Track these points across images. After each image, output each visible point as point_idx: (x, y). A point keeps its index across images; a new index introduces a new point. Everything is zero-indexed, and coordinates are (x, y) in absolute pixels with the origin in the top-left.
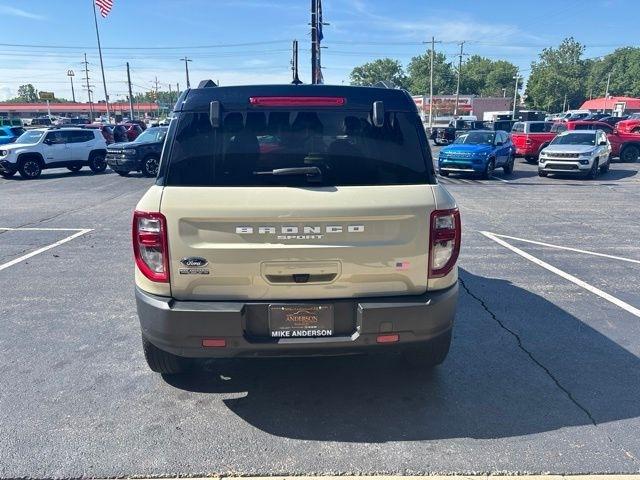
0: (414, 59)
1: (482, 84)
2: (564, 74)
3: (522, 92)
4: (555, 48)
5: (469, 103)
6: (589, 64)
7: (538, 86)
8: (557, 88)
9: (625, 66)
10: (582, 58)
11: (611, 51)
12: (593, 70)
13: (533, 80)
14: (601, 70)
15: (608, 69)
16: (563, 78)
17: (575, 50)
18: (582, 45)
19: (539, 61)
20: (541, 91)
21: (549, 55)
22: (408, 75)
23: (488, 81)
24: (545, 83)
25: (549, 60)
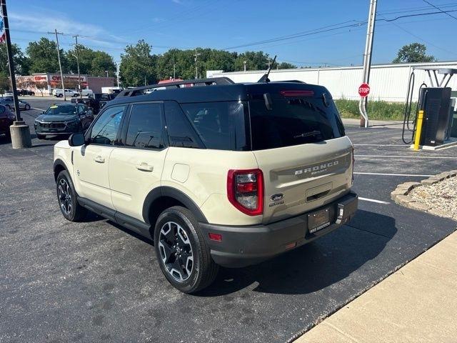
0: (31, 44)
1: (89, 66)
2: (142, 63)
3: (117, 74)
4: (134, 46)
5: (84, 80)
6: (155, 58)
7: (127, 71)
8: (139, 72)
9: (176, 61)
10: (151, 54)
11: (167, 51)
12: (159, 62)
13: (124, 66)
14: (163, 62)
15: (167, 62)
16: (142, 66)
17: (146, 49)
18: (150, 45)
19: (125, 54)
20: (129, 74)
21: (130, 50)
22: (27, 56)
23: (93, 65)
24: (132, 69)
25: (131, 54)
